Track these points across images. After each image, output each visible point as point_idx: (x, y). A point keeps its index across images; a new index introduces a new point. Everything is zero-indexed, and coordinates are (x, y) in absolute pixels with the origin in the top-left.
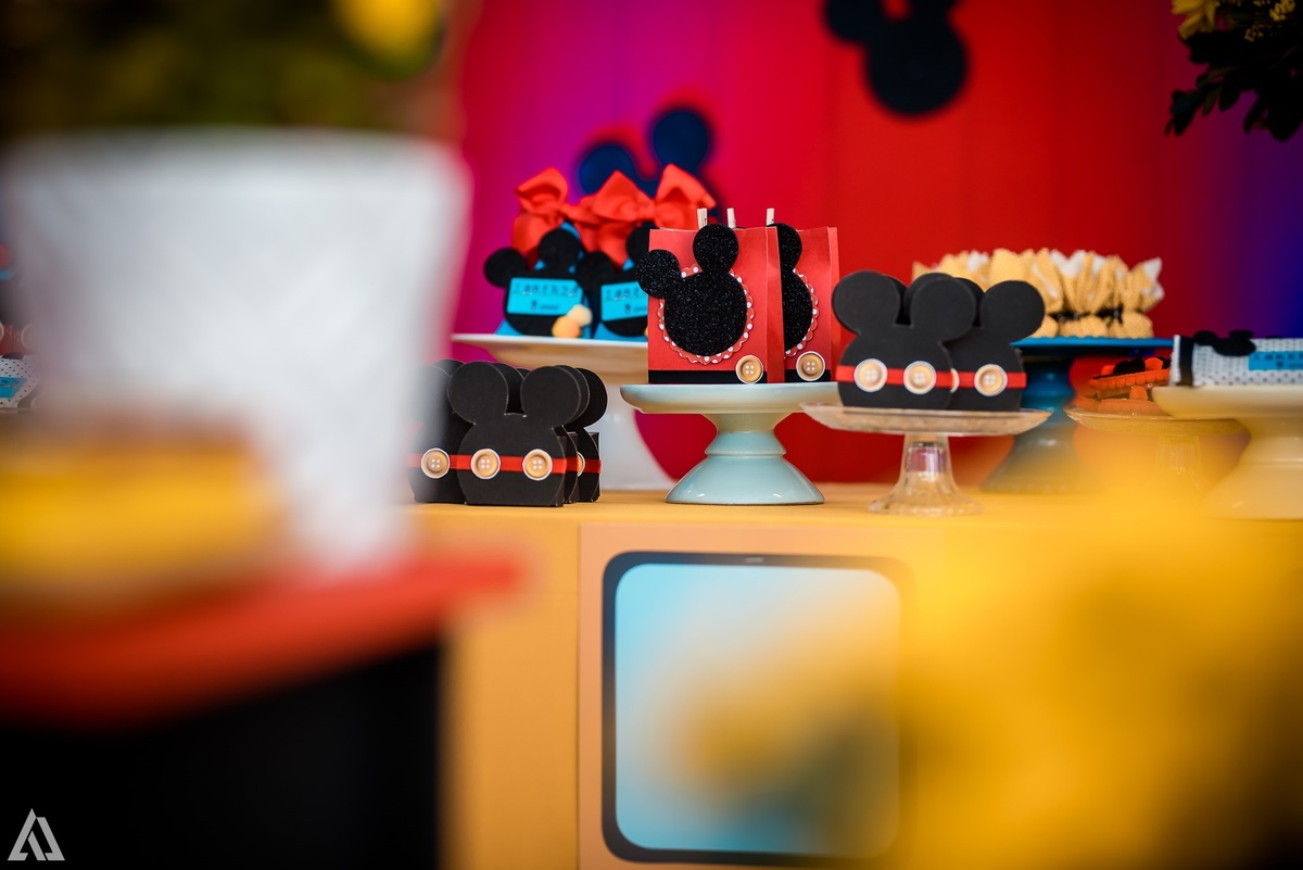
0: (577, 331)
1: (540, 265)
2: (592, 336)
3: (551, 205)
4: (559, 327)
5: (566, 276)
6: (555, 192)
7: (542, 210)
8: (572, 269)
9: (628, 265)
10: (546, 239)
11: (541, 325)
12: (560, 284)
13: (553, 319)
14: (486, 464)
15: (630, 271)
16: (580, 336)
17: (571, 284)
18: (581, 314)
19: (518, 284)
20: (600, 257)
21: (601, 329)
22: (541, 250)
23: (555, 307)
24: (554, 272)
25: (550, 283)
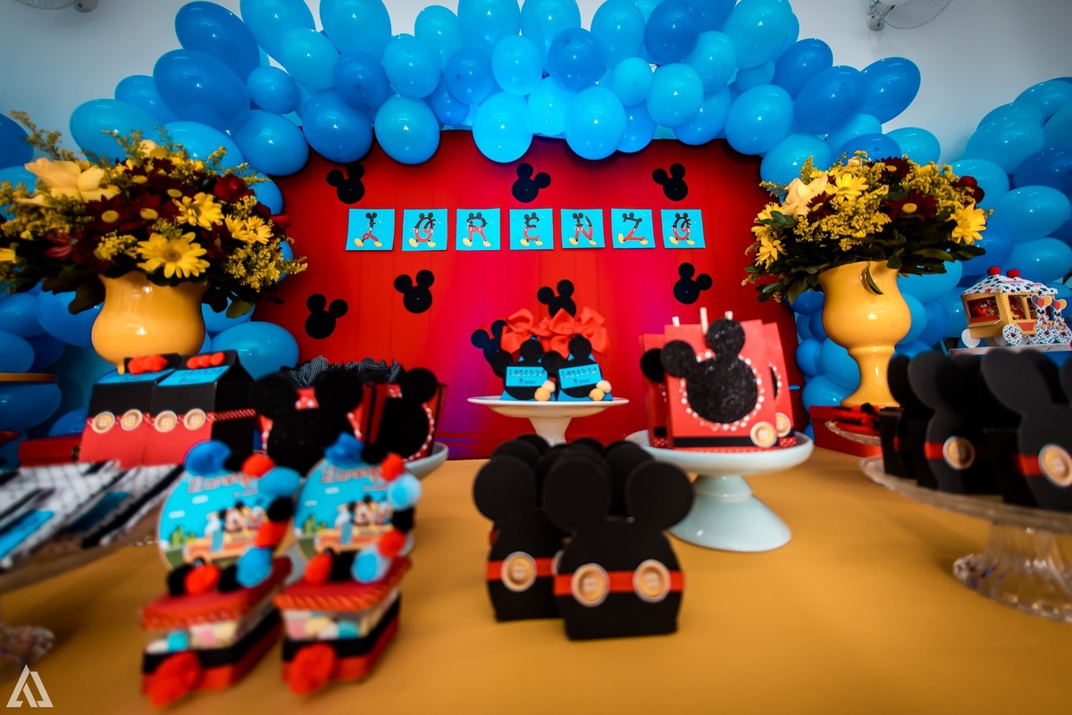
0: (549, 396)
1: (521, 359)
2: (556, 400)
3: (523, 327)
4: (538, 394)
5: (538, 365)
6: (525, 320)
7: (519, 330)
8: (540, 361)
9: (571, 357)
10: (525, 345)
11: (527, 393)
12: (534, 369)
13: (534, 389)
14: (591, 585)
15: (572, 360)
16: (549, 400)
17: (541, 369)
18: (549, 386)
19: (511, 370)
20: (555, 354)
21: (561, 394)
22: (521, 351)
23: (533, 382)
24: (530, 362)
25: (528, 369)
